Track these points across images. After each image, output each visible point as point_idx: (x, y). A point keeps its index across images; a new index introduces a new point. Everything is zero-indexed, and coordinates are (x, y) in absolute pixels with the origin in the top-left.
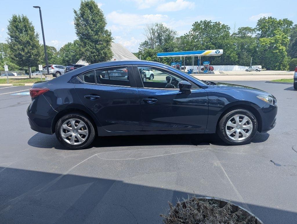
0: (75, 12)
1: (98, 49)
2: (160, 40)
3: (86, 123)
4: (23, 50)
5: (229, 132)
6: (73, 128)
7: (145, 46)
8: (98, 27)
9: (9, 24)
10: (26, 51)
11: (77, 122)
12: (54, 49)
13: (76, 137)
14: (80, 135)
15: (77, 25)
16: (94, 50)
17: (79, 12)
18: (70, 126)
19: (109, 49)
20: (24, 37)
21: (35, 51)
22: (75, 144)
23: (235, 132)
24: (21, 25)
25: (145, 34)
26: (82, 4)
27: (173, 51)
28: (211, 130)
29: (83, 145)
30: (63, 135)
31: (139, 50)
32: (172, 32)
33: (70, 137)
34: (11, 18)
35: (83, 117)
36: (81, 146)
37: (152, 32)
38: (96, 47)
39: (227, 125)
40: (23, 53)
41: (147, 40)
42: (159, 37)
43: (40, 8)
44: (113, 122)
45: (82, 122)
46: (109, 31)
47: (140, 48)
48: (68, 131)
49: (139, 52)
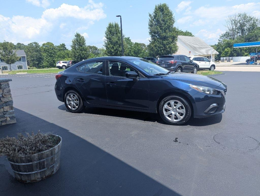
0: (150, 15)
1: (164, 44)
2: (243, 30)
4: (113, 48)
5: (166, 113)
6: (72, 99)
7: (225, 37)
8: (166, 25)
9: (106, 30)
10: (115, 48)
11: (74, 96)
12: (144, 45)
13: (73, 105)
15: (151, 26)
16: (161, 45)
17: (152, 16)
20: (115, 39)
21: (120, 49)
22: (73, 109)
23: (171, 114)
24: (113, 29)
25: (226, 25)
26: (156, 8)
27: (257, 40)
30: (67, 103)
31: (219, 41)
32: (257, 20)
33: (70, 105)
34: (107, 26)
35: (76, 93)
36: (76, 111)
37: (233, 23)
38: (163, 42)
39: (164, 108)
40: (113, 50)
41: (228, 31)
42: (241, 28)
43: (121, 16)
45: (76, 96)
46: (177, 28)
47: (220, 39)
48: (70, 101)
49: (219, 43)
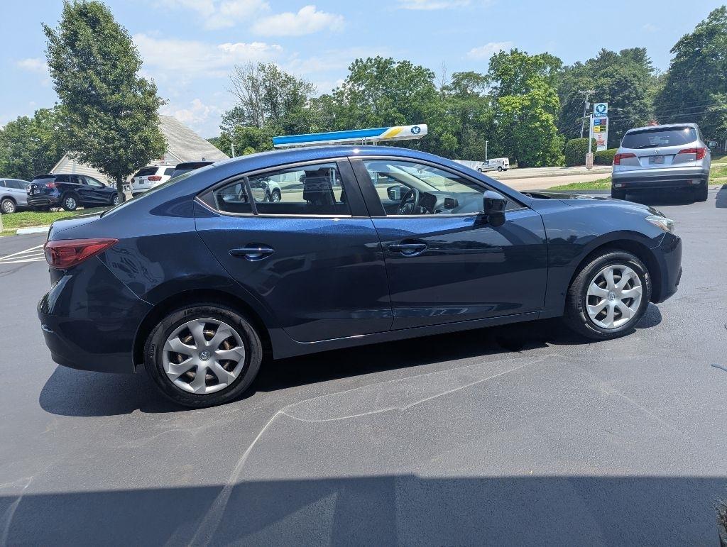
0: (49, 33)
1: (123, 130)
2: (275, 105)
3: (238, 327)
5: (593, 309)
6: (201, 345)
7: (235, 121)
8: (119, 71)
11: (210, 326)
13: (209, 371)
14: (222, 362)
17: (59, 33)
18: (192, 342)
19: (155, 129)
22: (210, 389)
23: (605, 309)
27: (307, 131)
28: (553, 309)
29: (233, 392)
30: (170, 369)
31: (222, 131)
32: (301, 84)
33: (191, 374)
35: (228, 313)
36: (227, 395)
37: (250, 85)
38: (117, 123)
39: (588, 294)
41: (239, 104)
42: (270, 97)
44: (309, 316)
45: (224, 326)
46: (149, 82)
47: (223, 125)
48: (185, 357)
49: (224, 136)
